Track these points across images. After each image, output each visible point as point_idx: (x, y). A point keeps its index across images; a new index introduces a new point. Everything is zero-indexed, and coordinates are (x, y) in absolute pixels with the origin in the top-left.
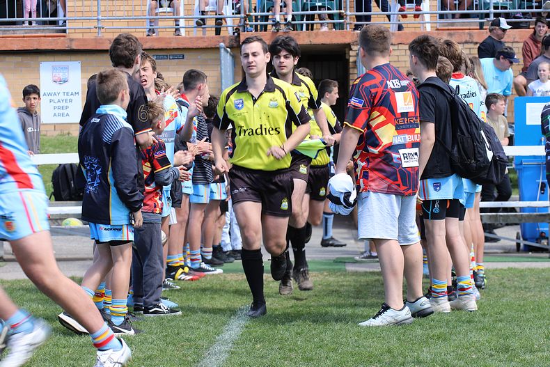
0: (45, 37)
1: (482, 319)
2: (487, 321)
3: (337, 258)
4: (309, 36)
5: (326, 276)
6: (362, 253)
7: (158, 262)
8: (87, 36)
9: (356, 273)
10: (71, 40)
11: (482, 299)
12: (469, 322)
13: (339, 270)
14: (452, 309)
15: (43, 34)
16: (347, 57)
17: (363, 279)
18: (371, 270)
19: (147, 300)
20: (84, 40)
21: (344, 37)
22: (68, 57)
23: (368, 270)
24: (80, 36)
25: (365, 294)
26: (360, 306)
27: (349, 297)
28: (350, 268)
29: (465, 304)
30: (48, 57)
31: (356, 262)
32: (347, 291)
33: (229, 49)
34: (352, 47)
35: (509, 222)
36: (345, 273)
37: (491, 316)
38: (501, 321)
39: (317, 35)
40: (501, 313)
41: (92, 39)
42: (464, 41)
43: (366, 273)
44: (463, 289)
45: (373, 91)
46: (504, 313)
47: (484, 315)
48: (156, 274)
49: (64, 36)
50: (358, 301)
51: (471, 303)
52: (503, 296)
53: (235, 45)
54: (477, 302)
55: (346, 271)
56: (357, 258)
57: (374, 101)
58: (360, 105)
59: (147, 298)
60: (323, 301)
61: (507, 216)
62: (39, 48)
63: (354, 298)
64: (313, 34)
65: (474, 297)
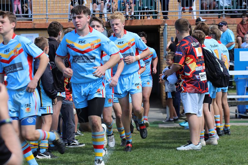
0: (23, 22)
1: (220, 149)
2: (222, 149)
3: (155, 122)
4: (142, 22)
5: (150, 129)
6: (166, 119)
7: (72, 122)
8: (41, 22)
9: (163, 128)
10: (35, 24)
11: (220, 139)
12: (214, 150)
13: (156, 127)
14: (206, 144)
15: (22, 22)
16: (159, 31)
17: (166, 131)
18: (170, 127)
19: (69, 139)
20: (41, 24)
21: (157, 22)
22: (33, 32)
23: (168, 127)
24: (38, 22)
25: (167, 138)
26: (165, 143)
27: (160, 139)
28: (160, 126)
29: (212, 142)
30: (24, 32)
31: (163, 123)
32: (159, 136)
33: (105, 28)
34: (161, 26)
35: (232, 105)
36: (158, 128)
37: (224, 147)
38: (228, 149)
39: (145, 21)
40: (229, 146)
41: (44, 24)
42: (211, 23)
43: (167, 128)
44: (211, 135)
45: (186, 48)
46: (230, 146)
47: (221, 147)
48: (72, 127)
49: (31, 22)
50: (164, 141)
51: (215, 141)
52: (230, 138)
53: (108, 26)
54: (218, 141)
55: (158, 127)
56: (164, 121)
57: (187, 53)
58: (181, 55)
59: (69, 138)
60: (148, 141)
61: (232, 102)
62: (20, 28)
63: (162, 139)
64: (143, 21)
65: (216, 139)
